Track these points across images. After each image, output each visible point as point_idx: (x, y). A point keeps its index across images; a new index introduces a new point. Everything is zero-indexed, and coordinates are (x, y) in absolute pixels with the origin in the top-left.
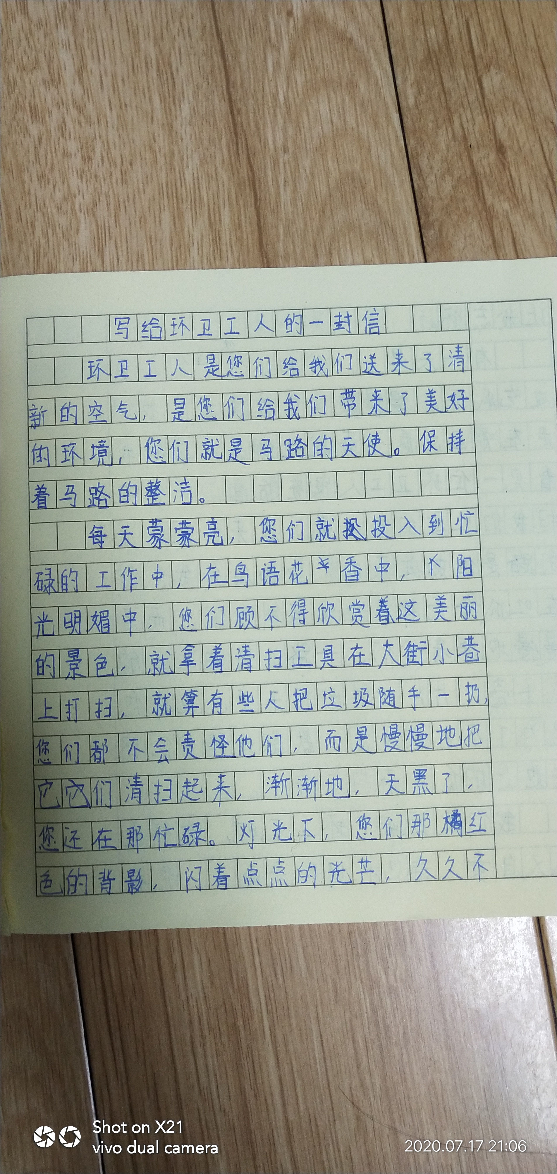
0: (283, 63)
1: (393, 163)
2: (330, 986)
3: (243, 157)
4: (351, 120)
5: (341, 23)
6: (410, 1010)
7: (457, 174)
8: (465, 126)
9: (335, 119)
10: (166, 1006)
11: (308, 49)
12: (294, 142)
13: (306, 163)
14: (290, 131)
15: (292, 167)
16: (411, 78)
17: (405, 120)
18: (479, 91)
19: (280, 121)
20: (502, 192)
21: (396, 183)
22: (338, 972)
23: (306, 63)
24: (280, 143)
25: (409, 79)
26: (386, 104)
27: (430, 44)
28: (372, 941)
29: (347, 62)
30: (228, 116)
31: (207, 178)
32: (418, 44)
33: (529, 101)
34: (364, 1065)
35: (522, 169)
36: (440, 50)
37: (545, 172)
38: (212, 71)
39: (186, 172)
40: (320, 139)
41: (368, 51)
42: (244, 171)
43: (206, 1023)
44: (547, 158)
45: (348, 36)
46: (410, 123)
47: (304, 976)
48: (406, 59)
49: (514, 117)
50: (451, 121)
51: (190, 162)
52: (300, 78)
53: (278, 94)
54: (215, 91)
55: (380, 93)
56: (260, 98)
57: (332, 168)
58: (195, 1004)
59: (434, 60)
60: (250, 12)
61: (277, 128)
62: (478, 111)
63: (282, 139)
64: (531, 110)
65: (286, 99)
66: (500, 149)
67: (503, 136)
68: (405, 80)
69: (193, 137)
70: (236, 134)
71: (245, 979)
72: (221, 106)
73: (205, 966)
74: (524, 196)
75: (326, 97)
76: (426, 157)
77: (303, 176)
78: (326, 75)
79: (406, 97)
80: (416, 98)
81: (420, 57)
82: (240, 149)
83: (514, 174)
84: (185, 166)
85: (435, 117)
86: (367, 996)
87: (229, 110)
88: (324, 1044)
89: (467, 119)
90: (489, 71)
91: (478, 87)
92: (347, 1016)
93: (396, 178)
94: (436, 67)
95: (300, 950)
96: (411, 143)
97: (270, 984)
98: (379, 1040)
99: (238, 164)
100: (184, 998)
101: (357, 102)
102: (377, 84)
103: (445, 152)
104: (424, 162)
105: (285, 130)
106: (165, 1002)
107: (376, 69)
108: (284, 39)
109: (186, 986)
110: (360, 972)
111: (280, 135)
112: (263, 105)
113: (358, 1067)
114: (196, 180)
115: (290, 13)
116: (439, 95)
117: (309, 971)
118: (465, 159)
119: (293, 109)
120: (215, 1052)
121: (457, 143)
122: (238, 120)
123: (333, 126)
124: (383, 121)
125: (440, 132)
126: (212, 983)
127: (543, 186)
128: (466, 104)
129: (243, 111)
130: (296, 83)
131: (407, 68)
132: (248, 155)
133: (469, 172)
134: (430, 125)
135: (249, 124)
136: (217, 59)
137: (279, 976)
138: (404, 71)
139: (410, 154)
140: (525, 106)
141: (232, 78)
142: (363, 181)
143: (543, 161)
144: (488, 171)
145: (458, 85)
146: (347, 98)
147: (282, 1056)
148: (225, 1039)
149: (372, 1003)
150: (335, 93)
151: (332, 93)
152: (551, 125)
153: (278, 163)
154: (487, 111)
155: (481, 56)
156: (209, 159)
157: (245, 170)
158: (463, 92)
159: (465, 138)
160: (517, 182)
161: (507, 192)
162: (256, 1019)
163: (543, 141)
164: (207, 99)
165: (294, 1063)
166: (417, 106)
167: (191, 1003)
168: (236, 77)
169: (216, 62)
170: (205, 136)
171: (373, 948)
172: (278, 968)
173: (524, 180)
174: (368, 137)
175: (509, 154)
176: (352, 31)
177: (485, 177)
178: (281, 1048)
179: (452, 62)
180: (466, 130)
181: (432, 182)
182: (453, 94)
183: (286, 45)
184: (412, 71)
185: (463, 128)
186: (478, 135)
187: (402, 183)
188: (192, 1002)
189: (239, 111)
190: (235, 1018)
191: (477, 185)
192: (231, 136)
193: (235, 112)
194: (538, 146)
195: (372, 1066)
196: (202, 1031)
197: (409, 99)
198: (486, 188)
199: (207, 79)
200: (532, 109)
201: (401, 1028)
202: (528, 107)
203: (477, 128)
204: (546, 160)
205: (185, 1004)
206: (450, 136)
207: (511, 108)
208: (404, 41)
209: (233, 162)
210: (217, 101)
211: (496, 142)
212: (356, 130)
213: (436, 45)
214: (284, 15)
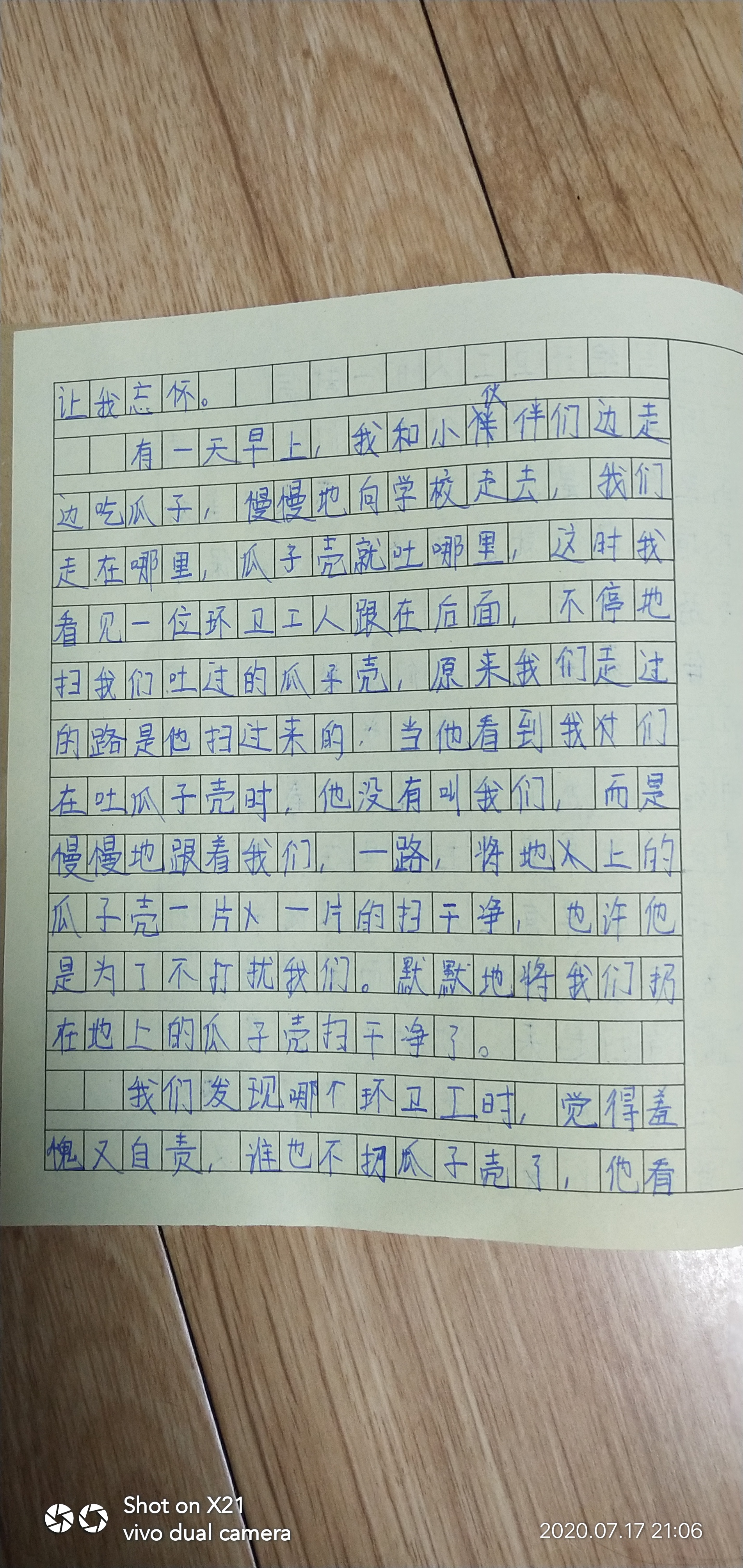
0: (307, 122)
1: (476, 234)
2: (564, 1373)
3: (273, 257)
4: (412, 186)
5: (378, 57)
6: (678, 1390)
7: (565, 239)
8: (567, 172)
9: (390, 188)
10: (342, 1436)
11: (339, 98)
12: (340, 225)
13: (359, 251)
14: (332, 212)
15: (342, 260)
16: (484, 117)
17: (484, 174)
18: (578, 123)
19: (316, 201)
20: (631, 253)
21: (486, 262)
22: (571, 1351)
23: (339, 117)
24: (319, 230)
25: (481, 119)
26: (455, 156)
27: (502, 68)
28: (612, 1301)
29: (393, 107)
30: (244, 204)
31: (228, 291)
32: (486, 71)
33: (647, 126)
34: (627, 1476)
35: (653, 218)
36: (517, 74)
37: (685, 219)
38: (213, 145)
39: (198, 287)
40: (373, 217)
41: (421, 89)
42: (277, 274)
43: (400, 1450)
44: (684, 199)
45: (391, 72)
46: (492, 178)
47: (525, 1364)
48: (474, 93)
49: (631, 151)
50: (546, 167)
51: (201, 274)
52: (334, 140)
53: (307, 164)
54: (221, 172)
55: (445, 144)
56: (284, 173)
57: (396, 255)
58: (381, 1426)
59: (511, 89)
60: (252, 60)
61: (312, 210)
62: (581, 149)
63: (321, 222)
64: (652, 138)
65: (320, 169)
66: (619, 196)
67: (620, 178)
68: (476, 123)
69: (201, 238)
70: (259, 226)
71: (446, 1383)
72: (232, 191)
73: (388, 1372)
74: (661, 255)
75: (373, 158)
76: (520, 222)
77: (358, 268)
78: (369, 128)
79: (482, 145)
80: (495, 143)
81: (493, 87)
82: (267, 246)
83: (642, 227)
84: (195, 277)
85: (525, 166)
86: (616, 1379)
87: (244, 194)
88: (569, 1455)
89: (568, 161)
90: (588, 93)
91: (576, 117)
92: (593, 1412)
93: (484, 256)
94: (515, 98)
95: (515, 1329)
96: (498, 205)
97: (481, 1382)
98: (643, 1438)
99: (267, 266)
100: (364, 1419)
101: (416, 158)
102: (439, 132)
103: (546, 211)
104: (519, 228)
105: (324, 211)
106: (339, 1429)
107: (435, 112)
108: (304, 89)
109: (366, 1403)
110: (601, 1346)
111: (318, 219)
112: (290, 181)
113: (619, 1478)
114: (213, 296)
115: (307, 53)
116: (525, 135)
117: (532, 1356)
118: (574, 217)
119: (331, 181)
120: (419, 1489)
121: (560, 196)
122: (259, 206)
123: (388, 198)
124: (455, 181)
125: (534, 185)
126: (401, 1394)
127: (685, 238)
128: (563, 142)
129: (263, 193)
130: (330, 146)
131: (477, 105)
132: (279, 251)
133: (581, 233)
134: (520, 177)
135: (273, 208)
136: (217, 128)
137: (492, 1370)
138: (472, 109)
139: (498, 221)
140: (643, 134)
141: (242, 151)
142: (440, 264)
143: (680, 204)
144: (607, 228)
145: (549, 119)
146: (402, 157)
147: (512, 1478)
148: (430, 1469)
149: (624, 1386)
150: (384, 151)
151: (380, 152)
152: (682, 155)
153: (322, 258)
154: (592, 147)
155: (575, 77)
156: (226, 264)
157: (278, 272)
158: (557, 127)
159: (569, 187)
160: (649, 237)
161: (638, 253)
162: (468, 1433)
163: (675, 177)
164: (212, 184)
165: (530, 1486)
166: (497, 153)
167: (376, 1427)
168: (246, 149)
169: (217, 134)
170: (216, 234)
171: (614, 1311)
172: (489, 1359)
173: (658, 233)
174: (439, 205)
175: (632, 201)
176: (396, 65)
177: (605, 237)
178: (509, 1469)
179: (536, 88)
180: (569, 177)
181: (534, 253)
182: (544, 132)
183: (308, 96)
184: (484, 107)
185: (564, 175)
186: (586, 181)
187: (493, 260)
188: (378, 1425)
189: (258, 195)
190: (441, 1438)
191: (596, 249)
192: (252, 229)
193: (253, 196)
194: (669, 185)
195: (638, 1475)
196: (397, 1463)
197: (486, 146)
198: (607, 251)
199: (209, 157)
200: (653, 135)
201: (670, 1417)
202: (647, 134)
203: (583, 174)
204: (682, 201)
205: (368, 1428)
206: (549, 188)
207: (625, 139)
208: (466, 68)
209: (260, 262)
210: (225, 184)
211: (612, 186)
212: (420, 197)
213: (511, 69)
214: (299, 56)
